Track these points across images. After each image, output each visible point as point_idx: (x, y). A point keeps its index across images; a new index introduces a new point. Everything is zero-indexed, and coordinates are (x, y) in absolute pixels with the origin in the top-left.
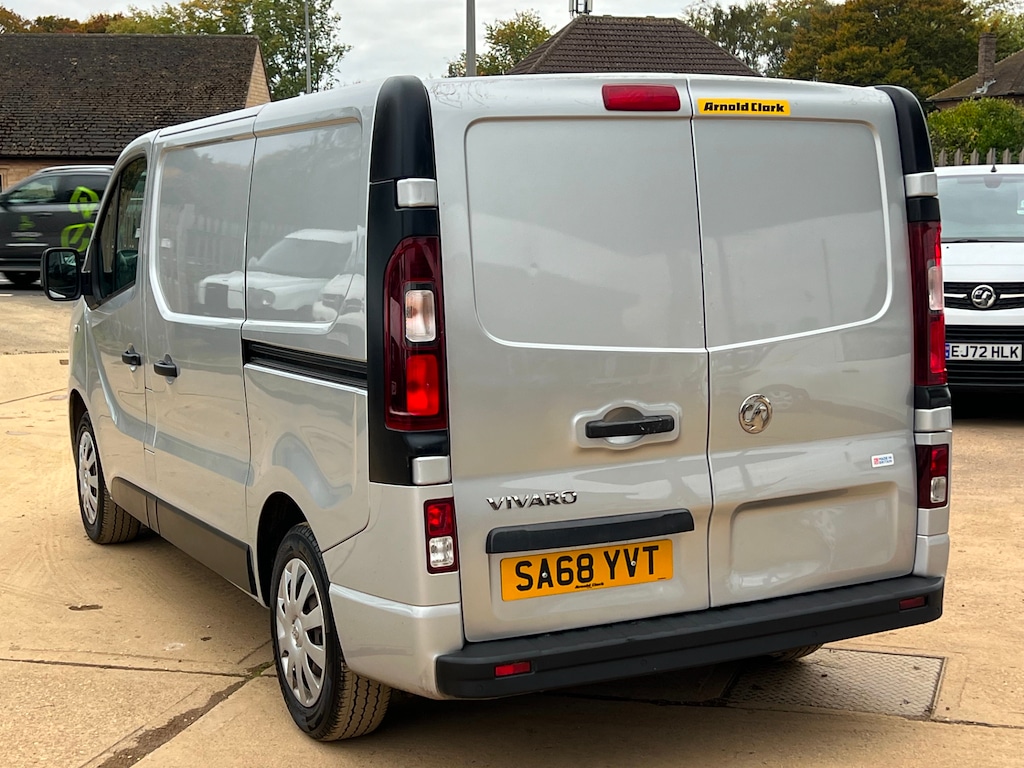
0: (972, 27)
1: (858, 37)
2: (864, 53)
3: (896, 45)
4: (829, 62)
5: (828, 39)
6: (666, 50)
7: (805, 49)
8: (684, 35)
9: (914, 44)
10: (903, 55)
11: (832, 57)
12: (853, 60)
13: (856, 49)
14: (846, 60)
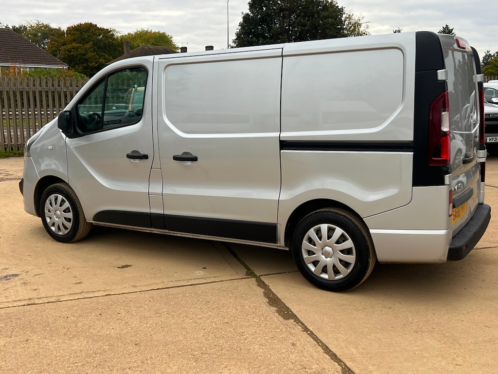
0: (114, 39)
1: (74, 40)
2: (78, 47)
3: (89, 44)
4: (65, 49)
5: (62, 40)
6: (7, 41)
7: (54, 44)
8: (13, 35)
9: (94, 44)
10: (91, 48)
11: (65, 47)
12: (73, 49)
13: (74, 44)
14: (71, 48)
